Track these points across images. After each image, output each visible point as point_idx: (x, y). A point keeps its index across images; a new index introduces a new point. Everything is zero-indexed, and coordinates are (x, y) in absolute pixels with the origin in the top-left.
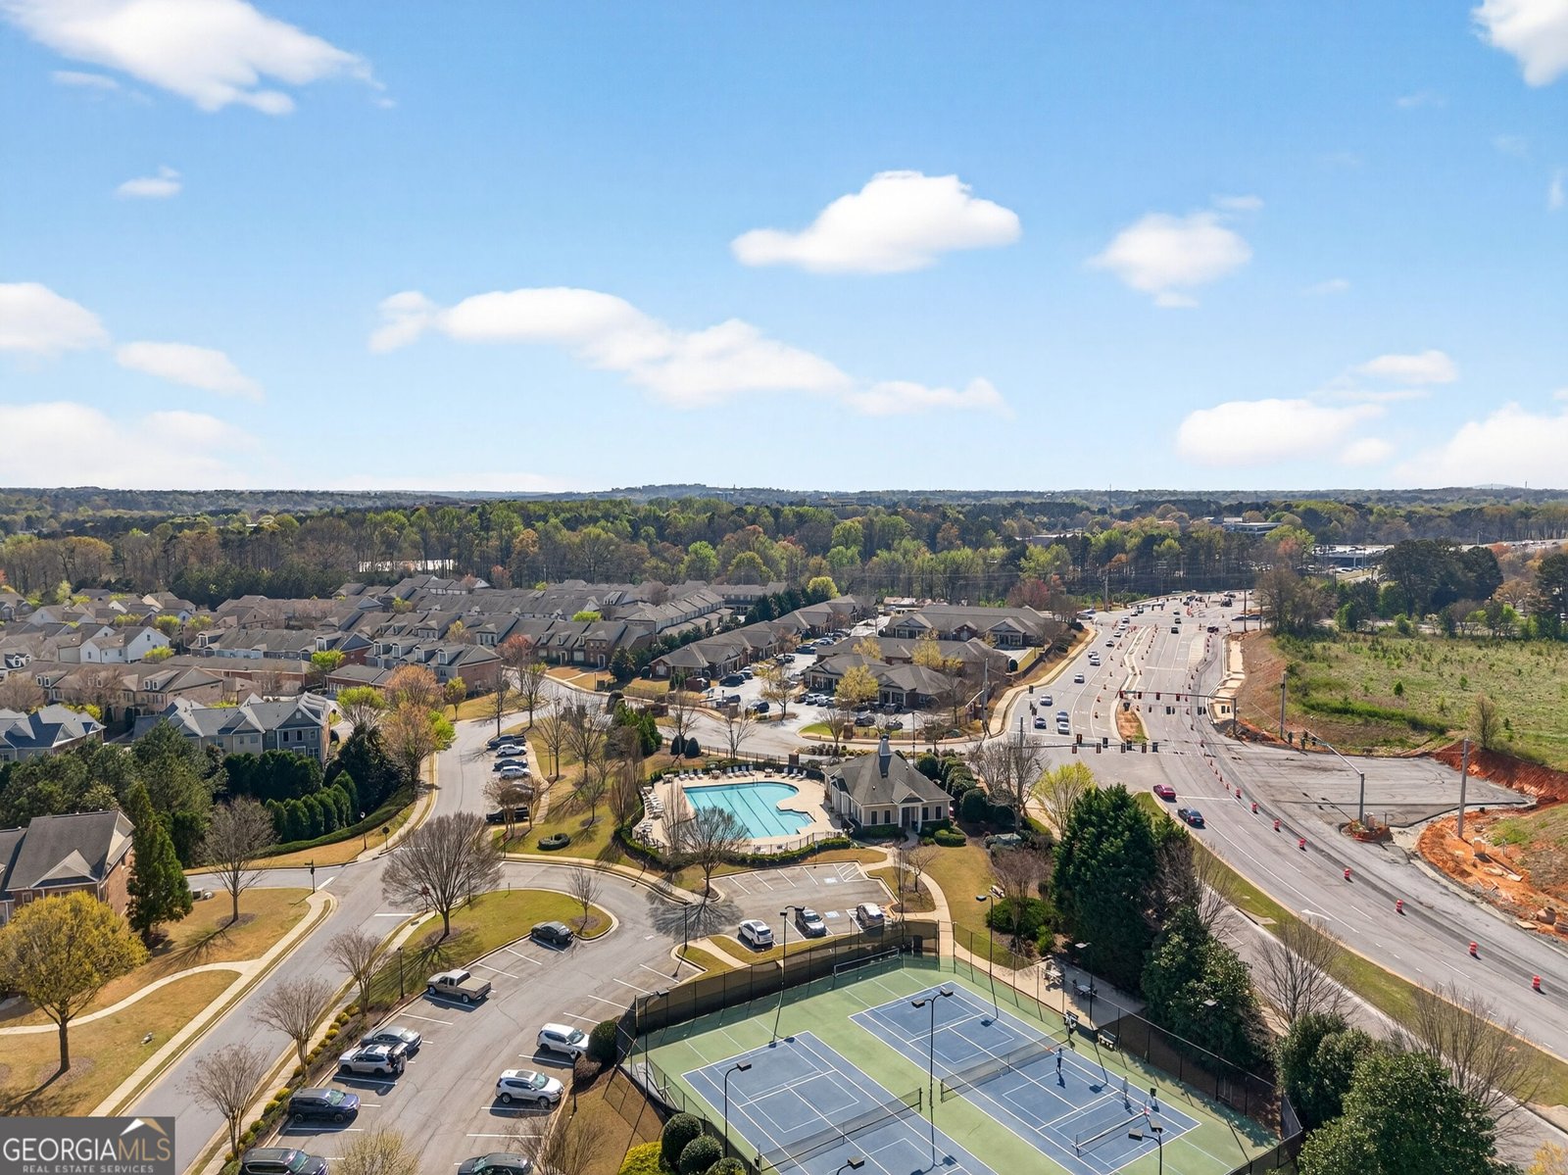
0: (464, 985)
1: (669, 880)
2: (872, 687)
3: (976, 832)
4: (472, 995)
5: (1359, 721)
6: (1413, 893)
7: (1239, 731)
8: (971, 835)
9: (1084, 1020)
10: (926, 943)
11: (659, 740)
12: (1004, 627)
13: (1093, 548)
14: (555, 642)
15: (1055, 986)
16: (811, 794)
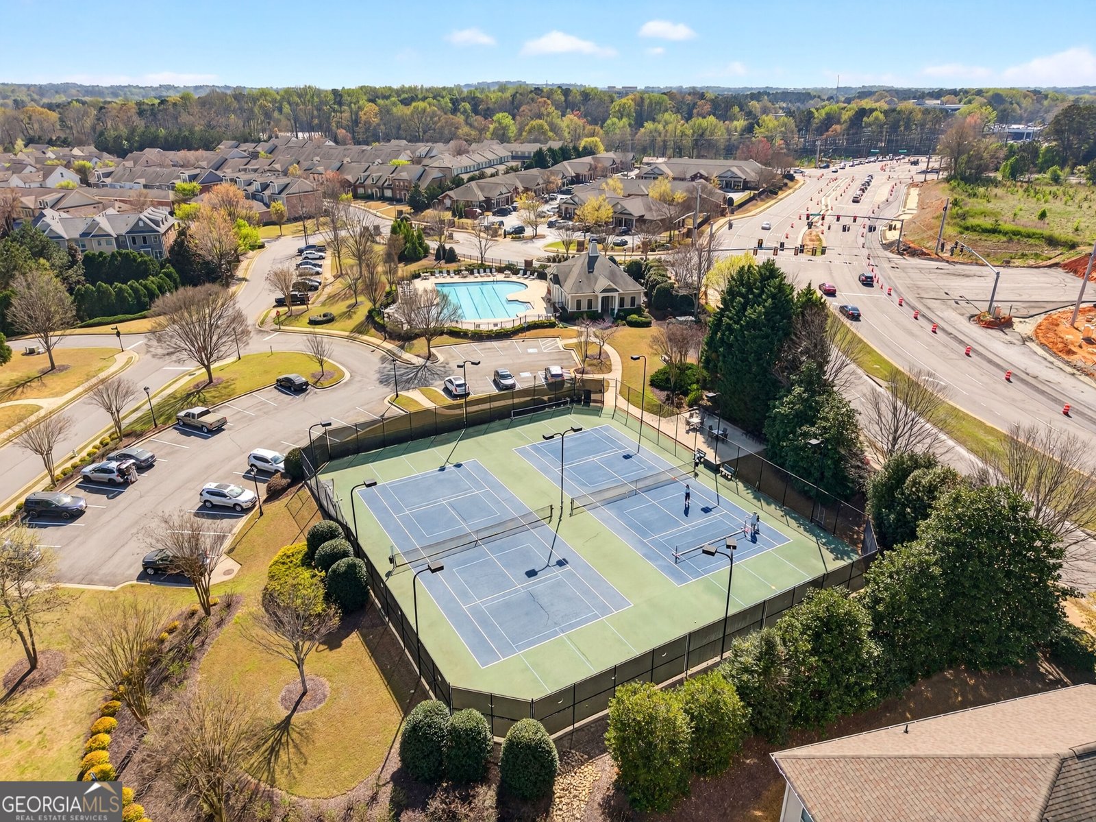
0: (203, 419)
1: (402, 347)
2: (606, 213)
3: (661, 317)
4: (208, 426)
5: (1004, 239)
6: (1023, 367)
7: (902, 247)
8: (657, 319)
9: (711, 456)
10: (593, 397)
11: (426, 250)
12: (729, 173)
13: (816, 121)
14: (369, 182)
15: (694, 430)
16: (537, 289)
